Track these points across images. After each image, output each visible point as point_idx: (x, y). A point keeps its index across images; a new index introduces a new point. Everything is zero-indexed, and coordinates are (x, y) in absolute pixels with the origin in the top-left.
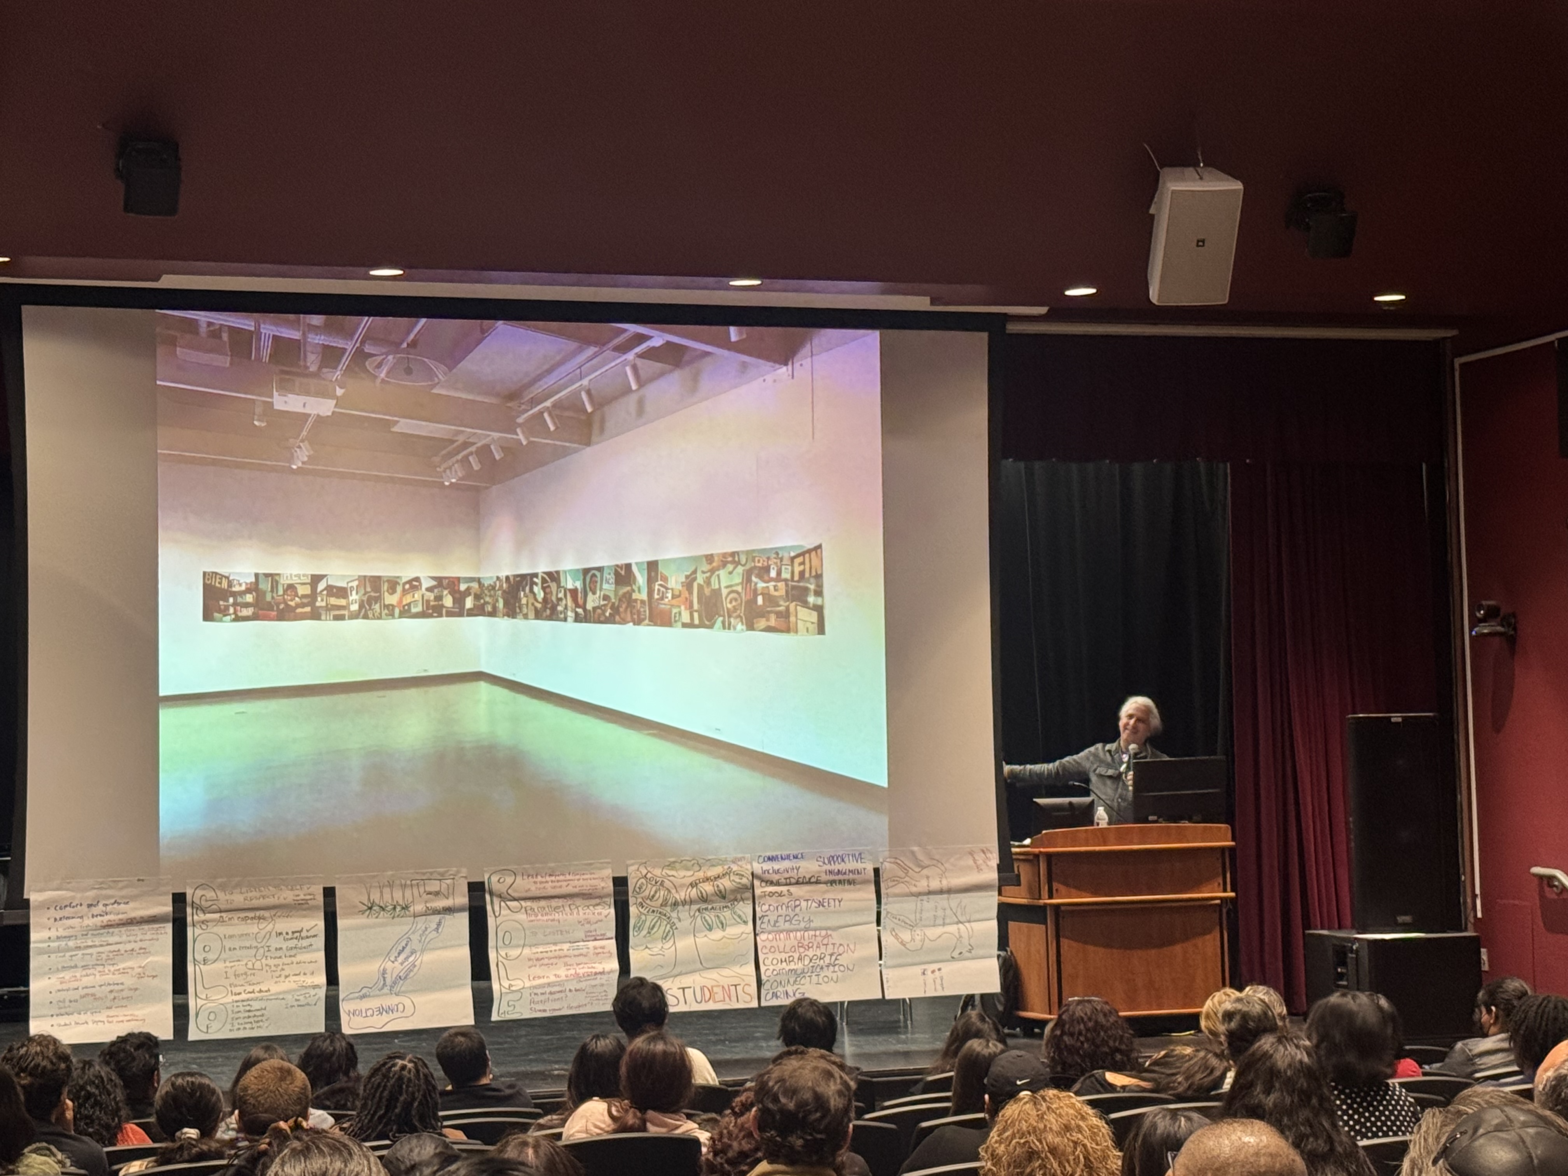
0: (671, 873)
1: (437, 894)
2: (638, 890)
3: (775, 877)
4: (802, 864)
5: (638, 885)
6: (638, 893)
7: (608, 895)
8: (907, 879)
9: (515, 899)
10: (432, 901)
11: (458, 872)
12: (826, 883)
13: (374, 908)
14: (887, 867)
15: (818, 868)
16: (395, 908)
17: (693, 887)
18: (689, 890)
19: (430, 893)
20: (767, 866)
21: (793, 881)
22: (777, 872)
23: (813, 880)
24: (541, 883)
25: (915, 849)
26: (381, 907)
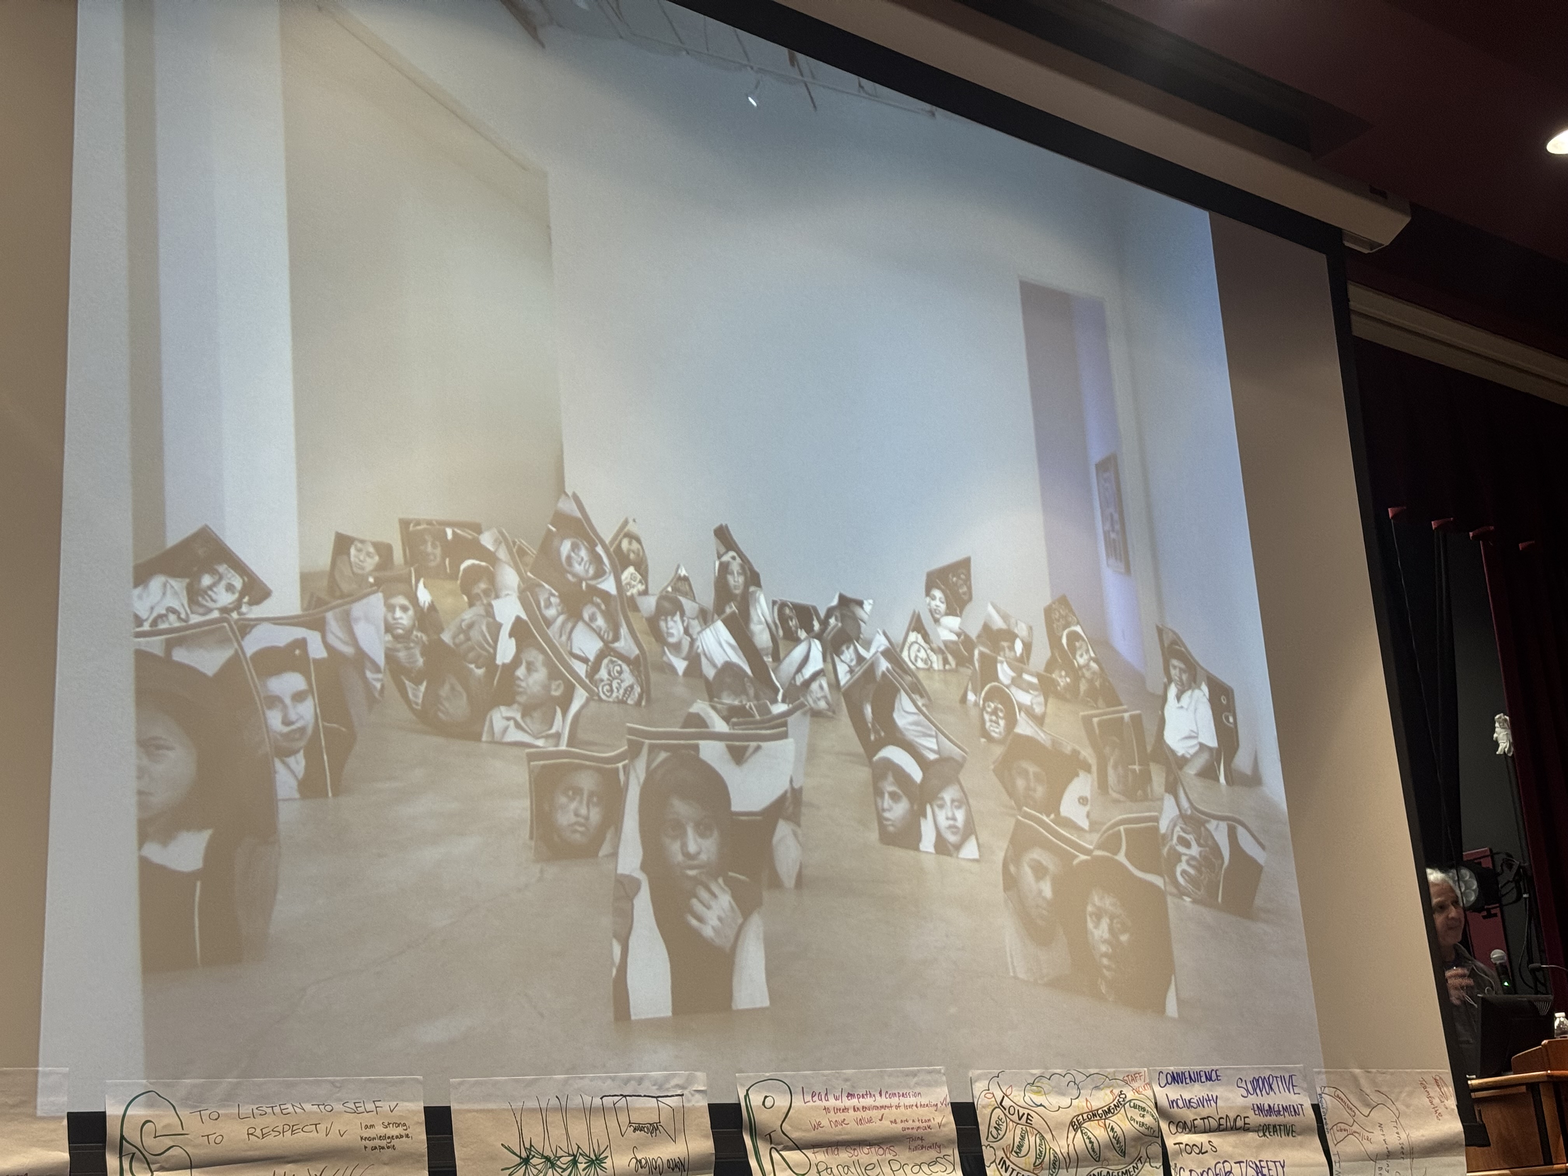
0: (1039, 1099)
1: (653, 1129)
2: (994, 1132)
3: (1189, 1115)
4: (1217, 1090)
5: (993, 1124)
6: (996, 1139)
7: (948, 1143)
8: (1355, 1127)
9: (798, 1146)
10: (645, 1145)
11: (690, 1081)
12: (1256, 1130)
13: (534, 1161)
14: (1327, 1102)
15: (1240, 1101)
16: (575, 1162)
17: (1076, 1130)
18: (1071, 1136)
19: (639, 1128)
20: (1174, 1092)
21: (1214, 1123)
22: (1188, 1104)
23: (1240, 1123)
24: (837, 1110)
25: (1357, 1071)
26: (548, 1159)
